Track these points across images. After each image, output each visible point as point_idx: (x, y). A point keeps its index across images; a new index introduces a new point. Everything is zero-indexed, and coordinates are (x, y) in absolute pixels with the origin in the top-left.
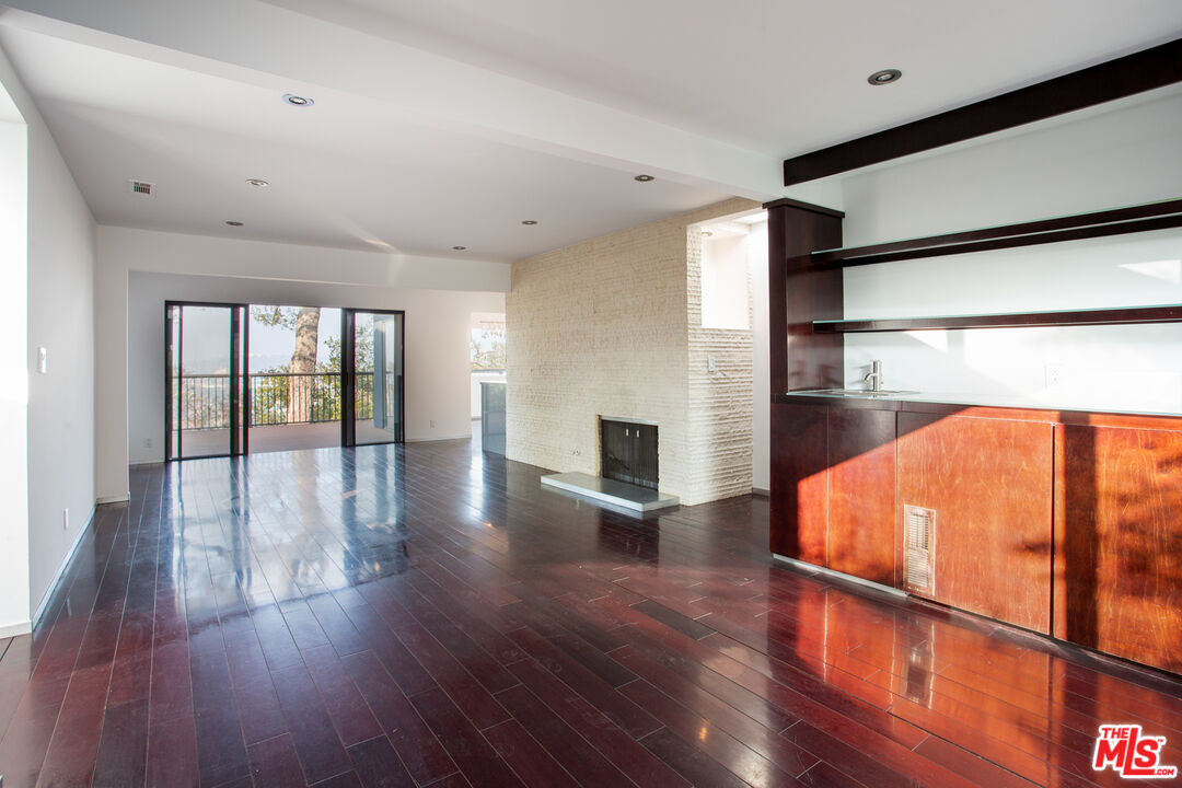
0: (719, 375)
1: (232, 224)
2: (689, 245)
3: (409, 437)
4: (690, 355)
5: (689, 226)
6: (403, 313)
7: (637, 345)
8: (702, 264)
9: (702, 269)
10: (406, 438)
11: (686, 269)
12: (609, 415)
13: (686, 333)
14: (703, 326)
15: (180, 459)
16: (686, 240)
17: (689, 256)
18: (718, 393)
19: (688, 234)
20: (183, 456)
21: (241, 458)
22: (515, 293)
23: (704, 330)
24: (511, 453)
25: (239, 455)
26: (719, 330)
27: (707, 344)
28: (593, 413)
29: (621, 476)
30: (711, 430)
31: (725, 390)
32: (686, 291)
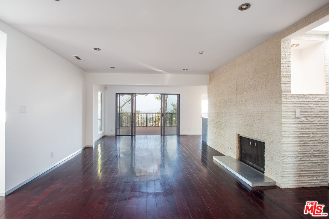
0: (303, 119)
1: (112, 68)
2: (282, 50)
3: (181, 134)
4: (283, 108)
5: (282, 40)
6: (179, 95)
7: (255, 103)
8: (291, 59)
9: (291, 62)
10: (180, 134)
11: (280, 63)
12: (243, 135)
13: (280, 97)
14: (292, 93)
15: (119, 135)
16: (280, 48)
17: (283, 55)
18: (302, 129)
19: (282, 44)
20: (120, 134)
21: (134, 136)
22: (210, 85)
23: (293, 95)
24: (209, 144)
25: (133, 135)
26: (303, 95)
27: (295, 102)
28: (236, 133)
29: (248, 162)
30: (297, 149)
31: (307, 127)
32: (280, 74)
